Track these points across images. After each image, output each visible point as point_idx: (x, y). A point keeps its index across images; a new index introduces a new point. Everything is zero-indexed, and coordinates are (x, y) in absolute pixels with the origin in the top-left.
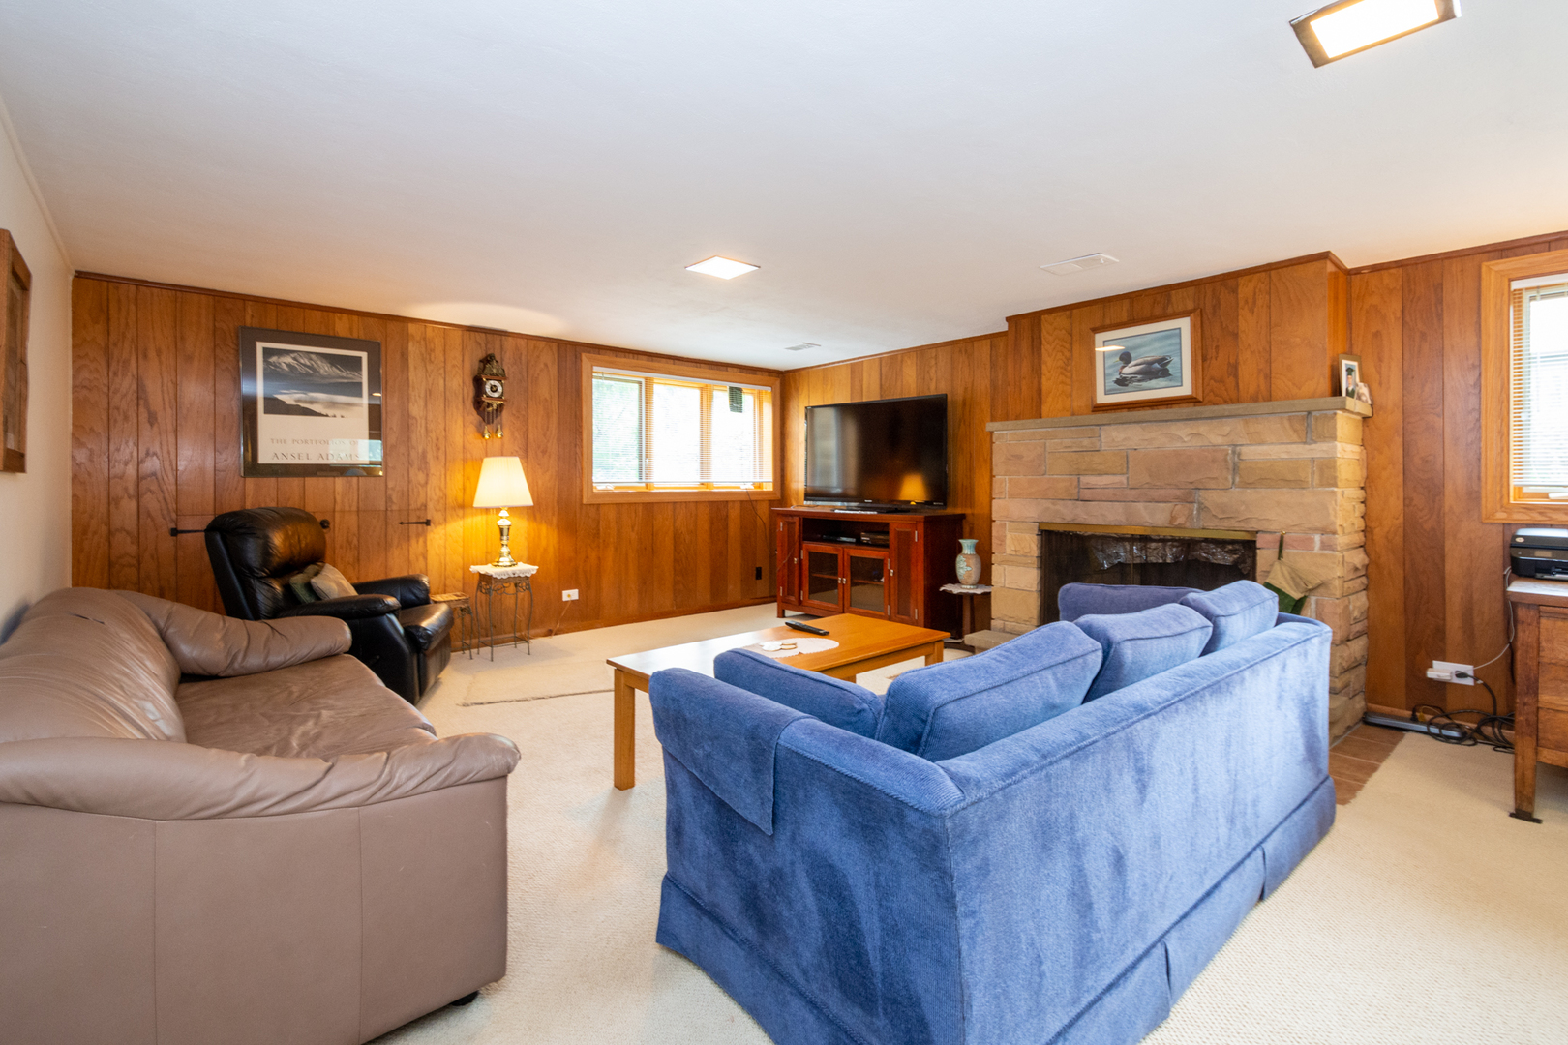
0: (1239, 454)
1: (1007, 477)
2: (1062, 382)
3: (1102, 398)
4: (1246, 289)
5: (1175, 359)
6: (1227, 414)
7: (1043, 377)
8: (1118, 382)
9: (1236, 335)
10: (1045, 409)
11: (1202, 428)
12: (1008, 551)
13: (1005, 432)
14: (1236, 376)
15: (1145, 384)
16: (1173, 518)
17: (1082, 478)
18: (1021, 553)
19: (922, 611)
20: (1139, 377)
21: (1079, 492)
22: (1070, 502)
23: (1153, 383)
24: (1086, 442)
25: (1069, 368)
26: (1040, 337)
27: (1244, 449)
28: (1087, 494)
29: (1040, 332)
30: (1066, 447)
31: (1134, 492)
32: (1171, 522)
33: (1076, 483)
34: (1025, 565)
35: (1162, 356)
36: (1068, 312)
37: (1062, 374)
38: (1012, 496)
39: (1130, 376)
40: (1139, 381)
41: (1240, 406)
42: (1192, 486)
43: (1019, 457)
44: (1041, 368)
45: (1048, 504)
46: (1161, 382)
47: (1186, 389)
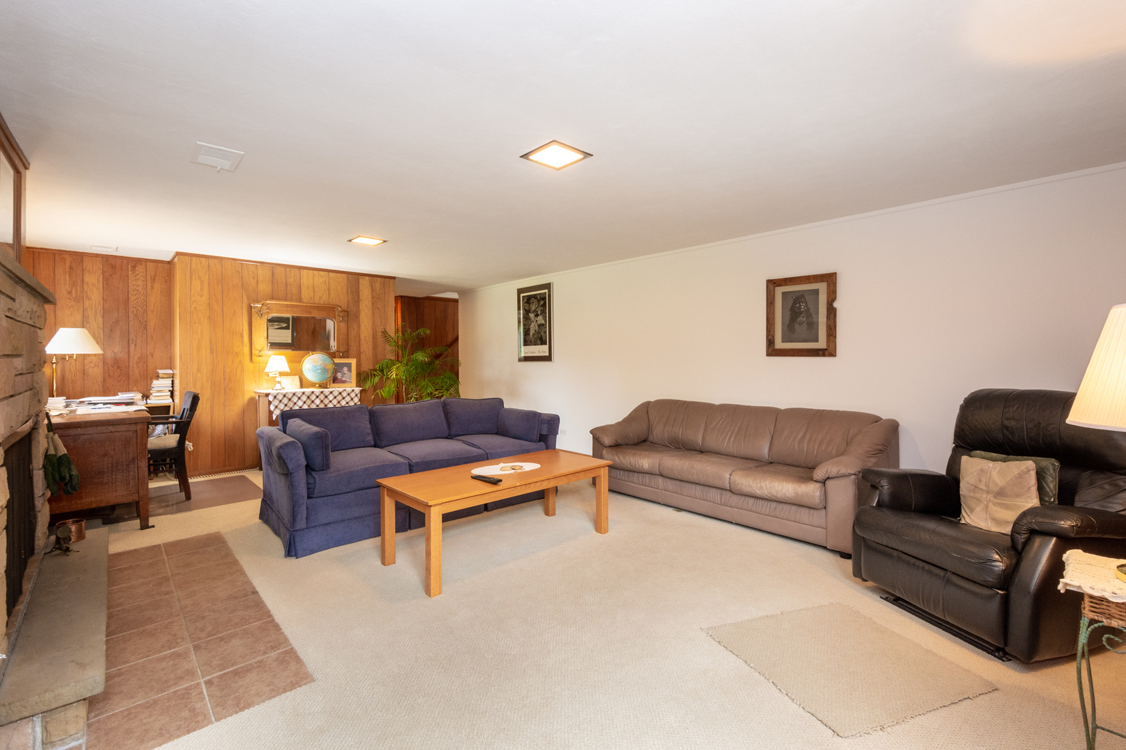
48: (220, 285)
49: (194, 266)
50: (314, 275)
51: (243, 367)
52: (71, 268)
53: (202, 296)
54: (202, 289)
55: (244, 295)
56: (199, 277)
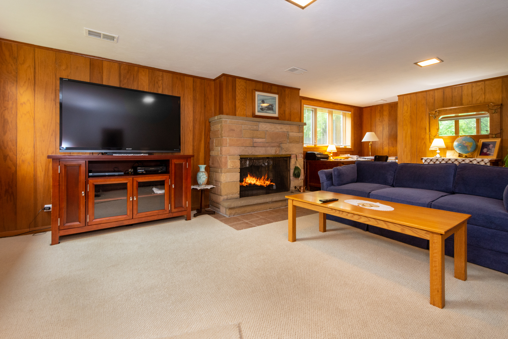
0: (289, 134)
1: (228, 138)
2: (243, 105)
3: (257, 113)
4: (287, 91)
5: (275, 106)
6: (289, 123)
7: (236, 101)
8: (261, 109)
9: (285, 103)
10: (237, 113)
11: (282, 126)
12: (229, 167)
13: (227, 120)
14: (285, 114)
15: (268, 111)
16: (276, 152)
17: (254, 139)
18: (235, 167)
19: (190, 202)
20: (266, 109)
21: (253, 144)
22: (250, 147)
23: (269, 111)
24: (255, 127)
25: (245, 100)
26: (236, 86)
27: (290, 133)
28: (255, 145)
29: (236, 84)
30: (249, 128)
31: (267, 144)
32: (275, 153)
33: (252, 141)
34: (235, 172)
35: (272, 104)
36: (245, 81)
37: (243, 102)
38: (230, 146)
39: (264, 108)
40: (266, 110)
41: (290, 122)
42: (280, 142)
43: (233, 130)
44: (236, 98)
45: (243, 148)
46: (271, 112)
47: (276, 115)
48: (415, 106)
49: (404, 100)
50: (472, 87)
51: (426, 145)
52: (380, 111)
53: (407, 113)
54: (407, 110)
55: (427, 108)
56: (406, 104)
